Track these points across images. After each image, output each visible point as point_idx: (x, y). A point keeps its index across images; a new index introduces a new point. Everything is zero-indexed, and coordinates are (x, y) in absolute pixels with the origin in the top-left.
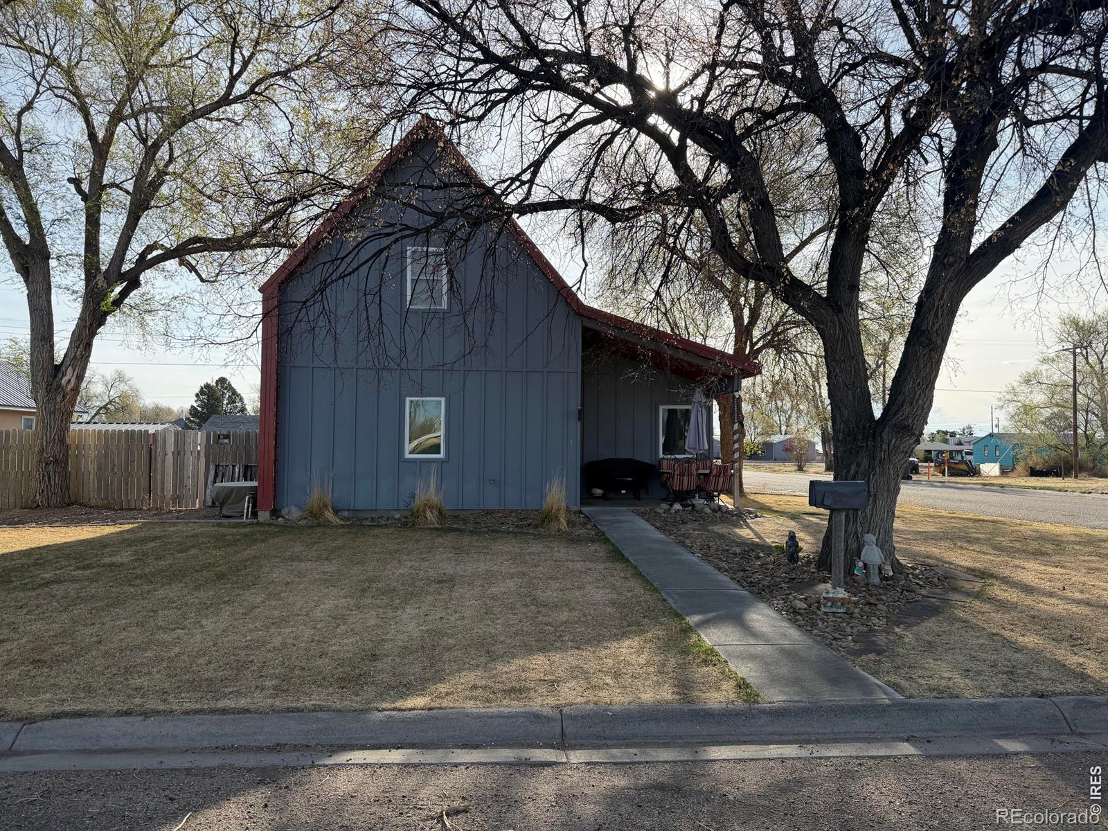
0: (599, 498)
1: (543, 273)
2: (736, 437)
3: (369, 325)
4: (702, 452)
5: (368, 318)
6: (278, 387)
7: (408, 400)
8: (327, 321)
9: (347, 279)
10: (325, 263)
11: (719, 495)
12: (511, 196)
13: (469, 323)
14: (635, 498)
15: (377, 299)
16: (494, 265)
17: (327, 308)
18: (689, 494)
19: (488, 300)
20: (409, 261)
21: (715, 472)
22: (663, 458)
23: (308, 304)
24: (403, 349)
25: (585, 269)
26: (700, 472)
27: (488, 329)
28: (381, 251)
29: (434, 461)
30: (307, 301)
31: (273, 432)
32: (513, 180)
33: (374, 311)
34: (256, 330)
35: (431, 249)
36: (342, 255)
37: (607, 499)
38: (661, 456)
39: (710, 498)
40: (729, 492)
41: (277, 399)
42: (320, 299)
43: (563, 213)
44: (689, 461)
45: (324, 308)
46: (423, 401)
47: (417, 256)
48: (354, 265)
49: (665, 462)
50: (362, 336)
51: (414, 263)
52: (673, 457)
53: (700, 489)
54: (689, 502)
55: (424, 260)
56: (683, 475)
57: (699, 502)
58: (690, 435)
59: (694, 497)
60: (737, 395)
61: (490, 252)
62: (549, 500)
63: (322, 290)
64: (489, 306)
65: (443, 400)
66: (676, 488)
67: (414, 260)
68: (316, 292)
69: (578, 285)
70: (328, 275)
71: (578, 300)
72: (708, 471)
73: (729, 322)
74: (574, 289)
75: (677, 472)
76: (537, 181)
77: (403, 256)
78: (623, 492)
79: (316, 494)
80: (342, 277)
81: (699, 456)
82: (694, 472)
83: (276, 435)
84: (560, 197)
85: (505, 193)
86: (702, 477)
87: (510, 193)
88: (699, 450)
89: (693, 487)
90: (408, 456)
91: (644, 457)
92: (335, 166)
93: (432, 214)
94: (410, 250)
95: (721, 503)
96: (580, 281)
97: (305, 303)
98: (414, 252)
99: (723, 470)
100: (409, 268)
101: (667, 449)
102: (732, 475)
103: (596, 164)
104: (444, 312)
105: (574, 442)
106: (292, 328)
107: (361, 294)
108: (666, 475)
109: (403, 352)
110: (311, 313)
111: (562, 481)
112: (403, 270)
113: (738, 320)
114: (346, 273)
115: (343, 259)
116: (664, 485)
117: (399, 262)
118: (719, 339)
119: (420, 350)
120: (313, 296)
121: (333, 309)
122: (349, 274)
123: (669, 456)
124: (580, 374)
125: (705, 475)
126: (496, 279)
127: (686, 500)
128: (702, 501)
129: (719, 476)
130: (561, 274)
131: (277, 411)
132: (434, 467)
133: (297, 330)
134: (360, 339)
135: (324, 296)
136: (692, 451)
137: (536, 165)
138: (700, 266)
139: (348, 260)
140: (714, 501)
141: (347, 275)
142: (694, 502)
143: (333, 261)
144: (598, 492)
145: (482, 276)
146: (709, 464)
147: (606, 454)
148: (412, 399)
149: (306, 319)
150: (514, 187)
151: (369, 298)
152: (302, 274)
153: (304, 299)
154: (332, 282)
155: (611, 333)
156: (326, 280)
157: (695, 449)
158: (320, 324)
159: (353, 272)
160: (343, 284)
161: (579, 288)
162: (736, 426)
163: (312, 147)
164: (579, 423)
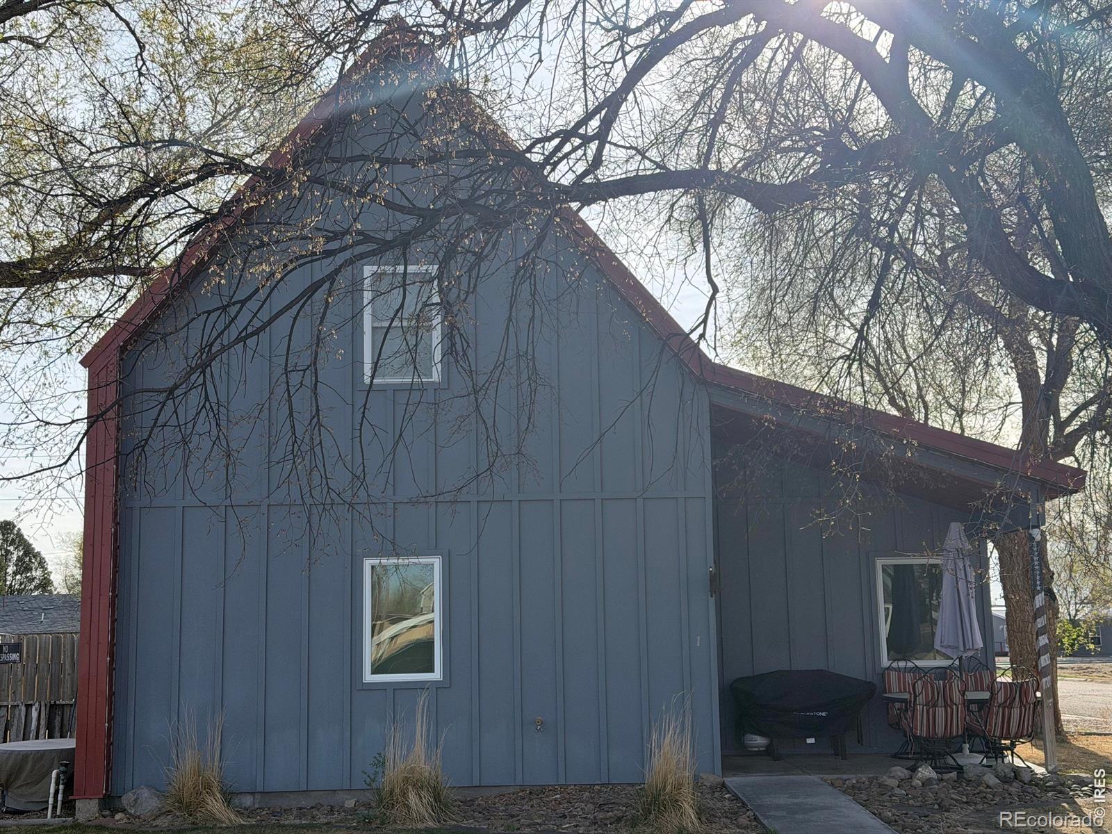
0: (758, 754)
1: (629, 305)
2: (1041, 622)
3: (293, 427)
4: (970, 654)
5: (291, 415)
6: (116, 548)
7: (368, 564)
8: (213, 424)
9: (251, 342)
10: (209, 313)
11: (1013, 745)
12: (563, 167)
13: (487, 410)
14: (836, 755)
15: (308, 381)
16: (533, 295)
17: (213, 398)
18: (951, 744)
19: (523, 364)
20: (367, 296)
21: (1001, 697)
22: (889, 668)
23: (177, 392)
24: (359, 472)
25: (713, 298)
26: (971, 695)
27: (524, 420)
28: (315, 287)
29: (421, 686)
30: (176, 387)
31: (105, 638)
32: (566, 135)
33: (302, 401)
34: (77, 449)
35: (412, 269)
36: (240, 296)
37: (778, 758)
38: (885, 662)
39: (995, 751)
40: (1034, 735)
41: (115, 572)
42: (201, 380)
43: (666, 196)
44: (942, 673)
45: (207, 398)
46: (397, 566)
47: (384, 286)
48: (264, 316)
49: (894, 676)
50: (278, 454)
51: (379, 301)
52: (910, 665)
53: (970, 734)
54: (950, 761)
55: (397, 295)
56: (935, 706)
57: (972, 760)
58: (944, 618)
59: (961, 750)
60: (1036, 533)
61: (524, 273)
62: (657, 762)
63: (204, 367)
64: (525, 376)
65: (437, 562)
66: (922, 731)
67: (377, 294)
68: (193, 370)
69: (700, 330)
70: (215, 334)
71: (701, 356)
72: (986, 695)
73: (1008, 383)
74: (694, 337)
75: (921, 699)
76: (614, 136)
77: (356, 287)
78: (811, 741)
79: (189, 761)
80: (241, 339)
81: (965, 663)
82: (957, 697)
83: (112, 645)
84: (658, 166)
85: (551, 161)
86: (974, 707)
87: (561, 160)
88: (965, 650)
89: (957, 730)
90: (369, 677)
91: (850, 665)
92: (224, 118)
93: (412, 210)
94: (368, 270)
95: (1018, 763)
96: (705, 321)
97: (171, 391)
98: (377, 277)
99: (1017, 691)
100: (367, 313)
101: (899, 647)
102: (1038, 702)
103: (726, 98)
104: (437, 388)
105: (704, 640)
106: (147, 440)
107: (279, 371)
108: (897, 705)
109: (359, 479)
110: (181, 410)
111: (683, 723)
112: (357, 316)
113: (1026, 379)
114: (250, 330)
115: (243, 302)
116: (896, 726)
117: (349, 300)
118: (990, 415)
119: (391, 474)
120: (189, 375)
121: (223, 399)
122: (256, 332)
123: (902, 664)
124: (709, 501)
125: (981, 703)
126: (537, 321)
127: (942, 755)
128: (978, 758)
129: (1011, 707)
130: (666, 307)
131: (115, 596)
132: (422, 700)
133: (155, 444)
134: (275, 458)
135: (208, 376)
136: (949, 652)
137: (611, 106)
138: (942, 273)
139: (253, 305)
140: (1003, 757)
141: (252, 334)
142: (961, 761)
143: (224, 308)
144: (759, 741)
145: (510, 320)
146: (987, 680)
147: (771, 660)
148: (376, 562)
149: (173, 422)
150: (567, 148)
151: (295, 378)
152: (164, 337)
153: (170, 384)
154: (224, 349)
155: (769, 416)
156: (212, 345)
157: (957, 648)
158: (200, 428)
159: (262, 328)
160: (245, 350)
161: (702, 336)
162: (1040, 600)
163: (180, 83)
164: (712, 601)
